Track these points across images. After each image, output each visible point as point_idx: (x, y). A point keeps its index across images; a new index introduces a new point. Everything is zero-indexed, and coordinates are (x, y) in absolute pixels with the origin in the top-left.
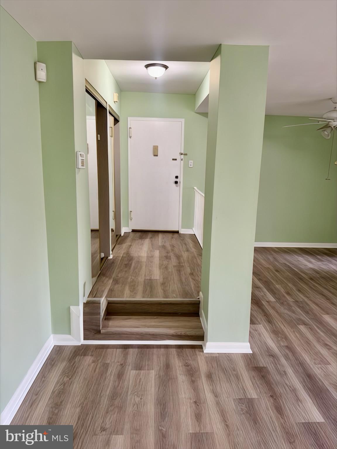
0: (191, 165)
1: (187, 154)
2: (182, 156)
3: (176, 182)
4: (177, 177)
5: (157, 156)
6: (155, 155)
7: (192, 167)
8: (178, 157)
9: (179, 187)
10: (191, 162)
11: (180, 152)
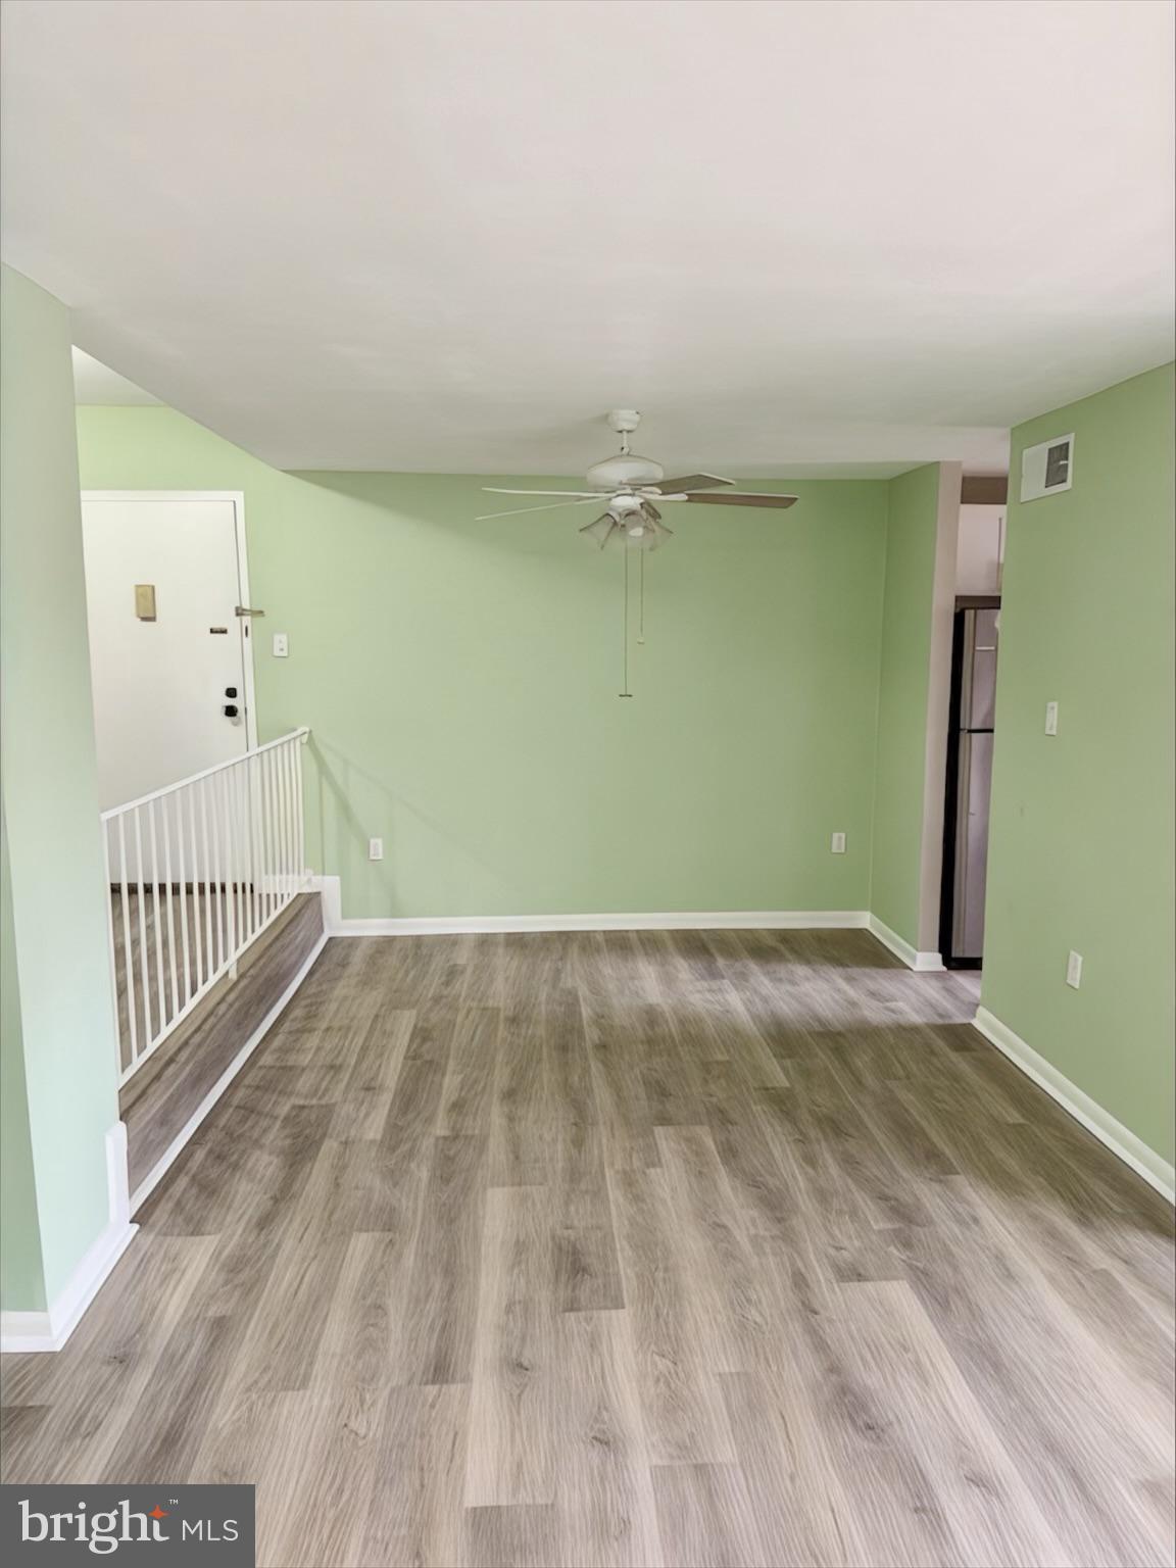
0: (282, 650)
1: (261, 612)
2: (247, 620)
3: (231, 711)
4: (231, 693)
5: (152, 619)
6: (144, 619)
7: (286, 655)
8: (233, 624)
9: (242, 728)
10: (280, 642)
11: (238, 605)
